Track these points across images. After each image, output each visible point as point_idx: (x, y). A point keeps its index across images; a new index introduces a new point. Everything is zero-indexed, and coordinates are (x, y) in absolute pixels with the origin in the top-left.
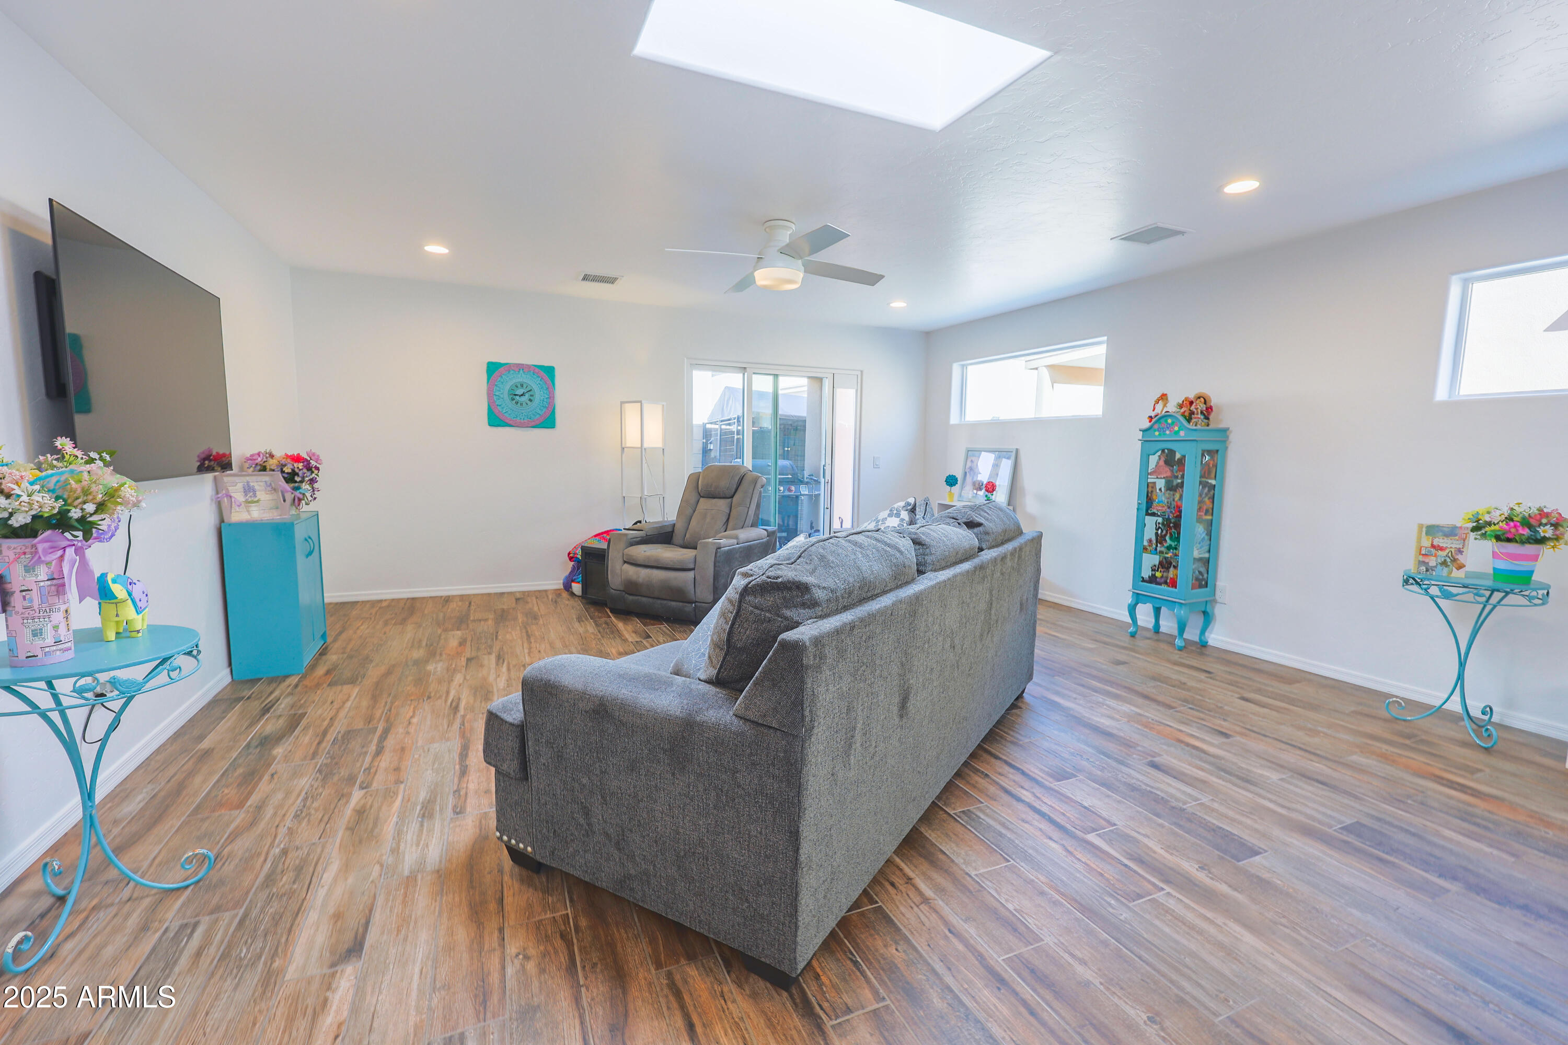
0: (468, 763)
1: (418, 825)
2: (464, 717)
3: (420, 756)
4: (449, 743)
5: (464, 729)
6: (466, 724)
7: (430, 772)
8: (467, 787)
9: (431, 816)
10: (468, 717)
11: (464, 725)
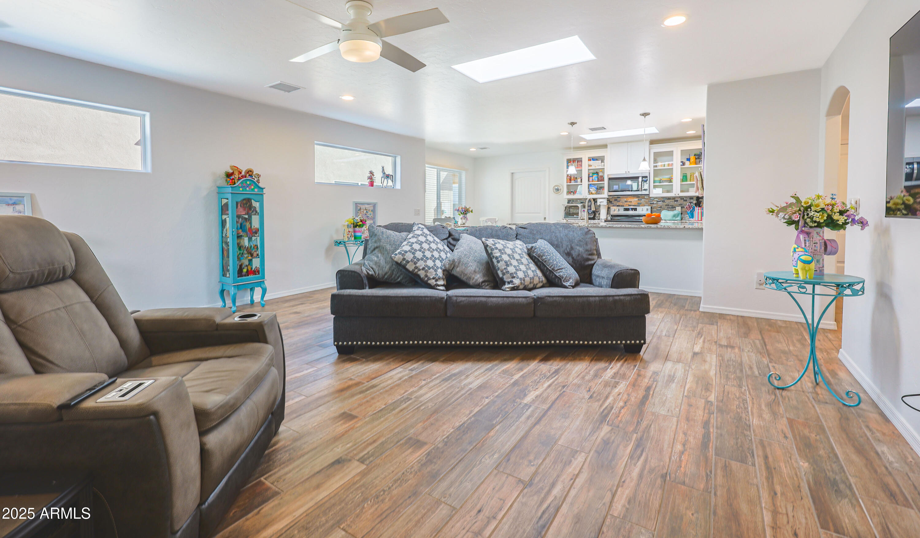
0: (644, 393)
1: (676, 375)
2: (635, 431)
3: (675, 409)
4: (653, 411)
5: (638, 418)
6: (636, 421)
7: (669, 396)
8: (649, 381)
9: (670, 376)
10: (632, 429)
11: (638, 422)
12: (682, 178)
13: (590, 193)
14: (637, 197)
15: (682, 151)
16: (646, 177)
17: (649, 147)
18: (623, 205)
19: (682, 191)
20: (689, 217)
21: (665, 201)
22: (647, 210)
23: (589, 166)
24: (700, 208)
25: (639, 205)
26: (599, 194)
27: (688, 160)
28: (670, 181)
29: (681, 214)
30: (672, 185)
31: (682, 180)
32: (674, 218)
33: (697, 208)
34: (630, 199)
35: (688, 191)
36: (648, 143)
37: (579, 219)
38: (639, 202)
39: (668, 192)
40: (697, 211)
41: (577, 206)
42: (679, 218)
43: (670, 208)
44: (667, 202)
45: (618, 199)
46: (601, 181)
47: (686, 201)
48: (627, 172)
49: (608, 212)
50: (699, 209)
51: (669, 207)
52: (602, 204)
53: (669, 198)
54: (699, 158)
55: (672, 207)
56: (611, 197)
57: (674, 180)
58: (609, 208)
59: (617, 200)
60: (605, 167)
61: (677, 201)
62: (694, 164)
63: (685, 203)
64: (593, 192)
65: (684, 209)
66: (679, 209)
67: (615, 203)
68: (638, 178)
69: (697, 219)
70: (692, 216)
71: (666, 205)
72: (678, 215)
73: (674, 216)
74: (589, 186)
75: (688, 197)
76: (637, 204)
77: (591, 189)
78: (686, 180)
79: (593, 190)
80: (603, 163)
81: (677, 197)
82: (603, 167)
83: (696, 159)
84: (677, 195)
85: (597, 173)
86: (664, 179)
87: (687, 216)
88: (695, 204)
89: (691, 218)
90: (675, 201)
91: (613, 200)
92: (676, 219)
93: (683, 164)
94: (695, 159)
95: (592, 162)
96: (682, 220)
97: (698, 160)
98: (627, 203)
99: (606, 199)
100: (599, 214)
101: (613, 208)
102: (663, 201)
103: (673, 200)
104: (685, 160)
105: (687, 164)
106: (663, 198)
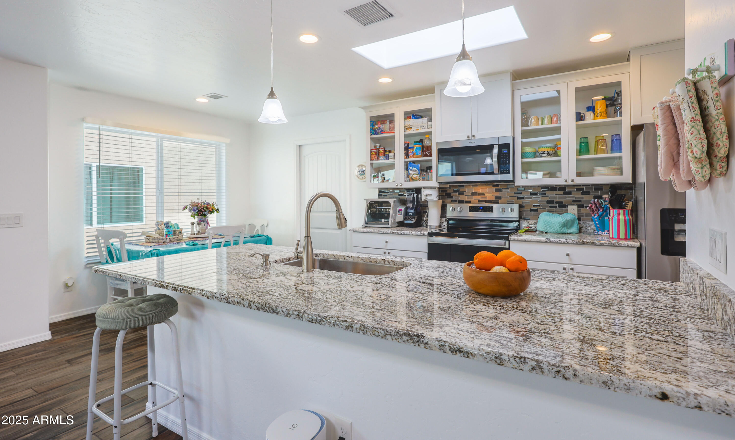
12: (578, 147)
13: (409, 178)
14: (494, 186)
15: (578, 90)
16: (507, 145)
17: (513, 86)
18: (469, 200)
19: (579, 174)
20: (596, 226)
21: (547, 193)
22: (512, 210)
23: (407, 128)
24: (622, 212)
25: (497, 200)
26: (424, 180)
27: (591, 108)
28: (555, 152)
29: (579, 219)
30: (560, 161)
31: (580, 152)
32: (565, 230)
33: (616, 211)
34: (480, 189)
35: (591, 174)
36: (508, 79)
37: (390, 226)
38: (498, 194)
39: (551, 175)
40: (616, 217)
41: (387, 202)
42: (574, 229)
43: (556, 207)
44: (551, 195)
45: (461, 190)
46: (426, 156)
47: (587, 193)
48: (471, 137)
49: (443, 214)
50: (619, 214)
51: (555, 205)
52: (429, 198)
53: (553, 188)
54: (612, 105)
55: (559, 206)
56: (448, 186)
57: (564, 152)
58: (444, 206)
59: (458, 191)
60: (433, 130)
61: (570, 193)
62: (603, 117)
63: (585, 197)
64: (415, 176)
65: (583, 210)
66: (573, 210)
67: (456, 196)
68: (491, 147)
69: (615, 236)
70: (603, 226)
71: (548, 202)
72: (573, 222)
73: (565, 225)
74: (407, 166)
75: (592, 185)
76: (493, 199)
77: (410, 171)
78: (588, 152)
79: (414, 172)
80: (430, 123)
81: (569, 186)
82: (429, 130)
83: (607, 106)
84: (571, 183)
85: (421, 141)
86: (543, 150)
87: (591, 226)
88: (611, 202)
89: (599, 230)
90: (566, 193)
91: (451, 191)
92: (569, 231)
93: (580, 117)
94: (604, 106)
95: (411, 122)
96: (580, 232)
97: (612, 109)
98: (475, 197)
99: (437, 190)
100: (427, 216)
101: (449, 208)
102: (543, 194)
103: (562, 192)
104: (583, 111)
105: (589, 118)
106: (543, 187)
